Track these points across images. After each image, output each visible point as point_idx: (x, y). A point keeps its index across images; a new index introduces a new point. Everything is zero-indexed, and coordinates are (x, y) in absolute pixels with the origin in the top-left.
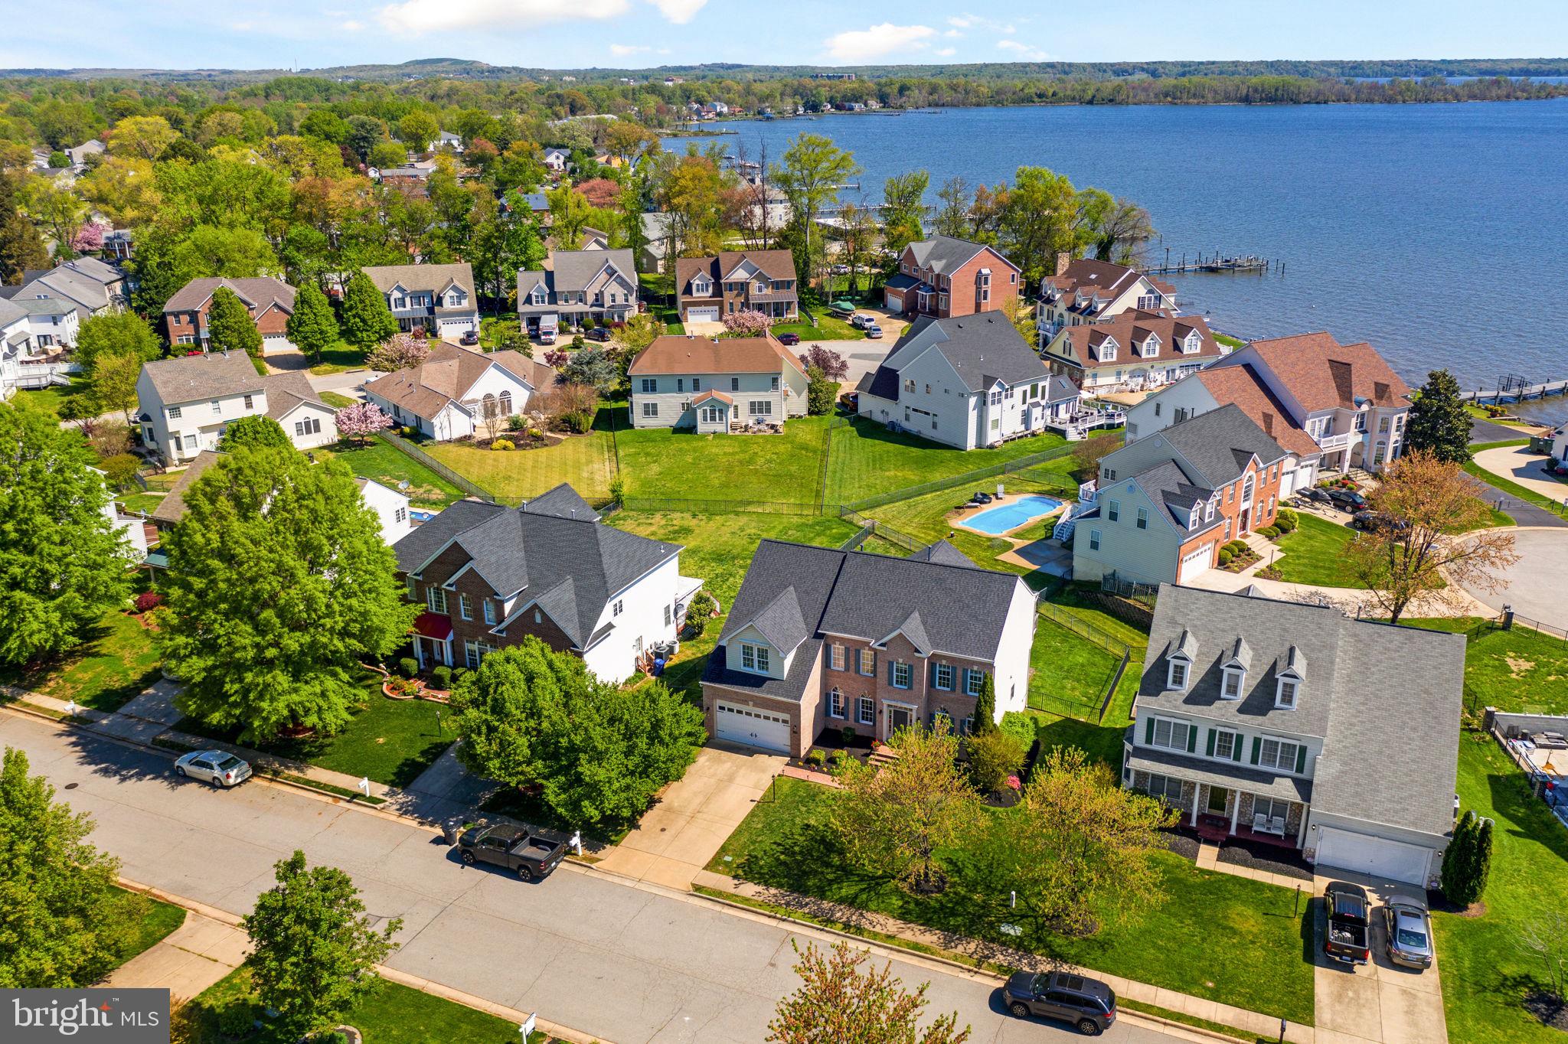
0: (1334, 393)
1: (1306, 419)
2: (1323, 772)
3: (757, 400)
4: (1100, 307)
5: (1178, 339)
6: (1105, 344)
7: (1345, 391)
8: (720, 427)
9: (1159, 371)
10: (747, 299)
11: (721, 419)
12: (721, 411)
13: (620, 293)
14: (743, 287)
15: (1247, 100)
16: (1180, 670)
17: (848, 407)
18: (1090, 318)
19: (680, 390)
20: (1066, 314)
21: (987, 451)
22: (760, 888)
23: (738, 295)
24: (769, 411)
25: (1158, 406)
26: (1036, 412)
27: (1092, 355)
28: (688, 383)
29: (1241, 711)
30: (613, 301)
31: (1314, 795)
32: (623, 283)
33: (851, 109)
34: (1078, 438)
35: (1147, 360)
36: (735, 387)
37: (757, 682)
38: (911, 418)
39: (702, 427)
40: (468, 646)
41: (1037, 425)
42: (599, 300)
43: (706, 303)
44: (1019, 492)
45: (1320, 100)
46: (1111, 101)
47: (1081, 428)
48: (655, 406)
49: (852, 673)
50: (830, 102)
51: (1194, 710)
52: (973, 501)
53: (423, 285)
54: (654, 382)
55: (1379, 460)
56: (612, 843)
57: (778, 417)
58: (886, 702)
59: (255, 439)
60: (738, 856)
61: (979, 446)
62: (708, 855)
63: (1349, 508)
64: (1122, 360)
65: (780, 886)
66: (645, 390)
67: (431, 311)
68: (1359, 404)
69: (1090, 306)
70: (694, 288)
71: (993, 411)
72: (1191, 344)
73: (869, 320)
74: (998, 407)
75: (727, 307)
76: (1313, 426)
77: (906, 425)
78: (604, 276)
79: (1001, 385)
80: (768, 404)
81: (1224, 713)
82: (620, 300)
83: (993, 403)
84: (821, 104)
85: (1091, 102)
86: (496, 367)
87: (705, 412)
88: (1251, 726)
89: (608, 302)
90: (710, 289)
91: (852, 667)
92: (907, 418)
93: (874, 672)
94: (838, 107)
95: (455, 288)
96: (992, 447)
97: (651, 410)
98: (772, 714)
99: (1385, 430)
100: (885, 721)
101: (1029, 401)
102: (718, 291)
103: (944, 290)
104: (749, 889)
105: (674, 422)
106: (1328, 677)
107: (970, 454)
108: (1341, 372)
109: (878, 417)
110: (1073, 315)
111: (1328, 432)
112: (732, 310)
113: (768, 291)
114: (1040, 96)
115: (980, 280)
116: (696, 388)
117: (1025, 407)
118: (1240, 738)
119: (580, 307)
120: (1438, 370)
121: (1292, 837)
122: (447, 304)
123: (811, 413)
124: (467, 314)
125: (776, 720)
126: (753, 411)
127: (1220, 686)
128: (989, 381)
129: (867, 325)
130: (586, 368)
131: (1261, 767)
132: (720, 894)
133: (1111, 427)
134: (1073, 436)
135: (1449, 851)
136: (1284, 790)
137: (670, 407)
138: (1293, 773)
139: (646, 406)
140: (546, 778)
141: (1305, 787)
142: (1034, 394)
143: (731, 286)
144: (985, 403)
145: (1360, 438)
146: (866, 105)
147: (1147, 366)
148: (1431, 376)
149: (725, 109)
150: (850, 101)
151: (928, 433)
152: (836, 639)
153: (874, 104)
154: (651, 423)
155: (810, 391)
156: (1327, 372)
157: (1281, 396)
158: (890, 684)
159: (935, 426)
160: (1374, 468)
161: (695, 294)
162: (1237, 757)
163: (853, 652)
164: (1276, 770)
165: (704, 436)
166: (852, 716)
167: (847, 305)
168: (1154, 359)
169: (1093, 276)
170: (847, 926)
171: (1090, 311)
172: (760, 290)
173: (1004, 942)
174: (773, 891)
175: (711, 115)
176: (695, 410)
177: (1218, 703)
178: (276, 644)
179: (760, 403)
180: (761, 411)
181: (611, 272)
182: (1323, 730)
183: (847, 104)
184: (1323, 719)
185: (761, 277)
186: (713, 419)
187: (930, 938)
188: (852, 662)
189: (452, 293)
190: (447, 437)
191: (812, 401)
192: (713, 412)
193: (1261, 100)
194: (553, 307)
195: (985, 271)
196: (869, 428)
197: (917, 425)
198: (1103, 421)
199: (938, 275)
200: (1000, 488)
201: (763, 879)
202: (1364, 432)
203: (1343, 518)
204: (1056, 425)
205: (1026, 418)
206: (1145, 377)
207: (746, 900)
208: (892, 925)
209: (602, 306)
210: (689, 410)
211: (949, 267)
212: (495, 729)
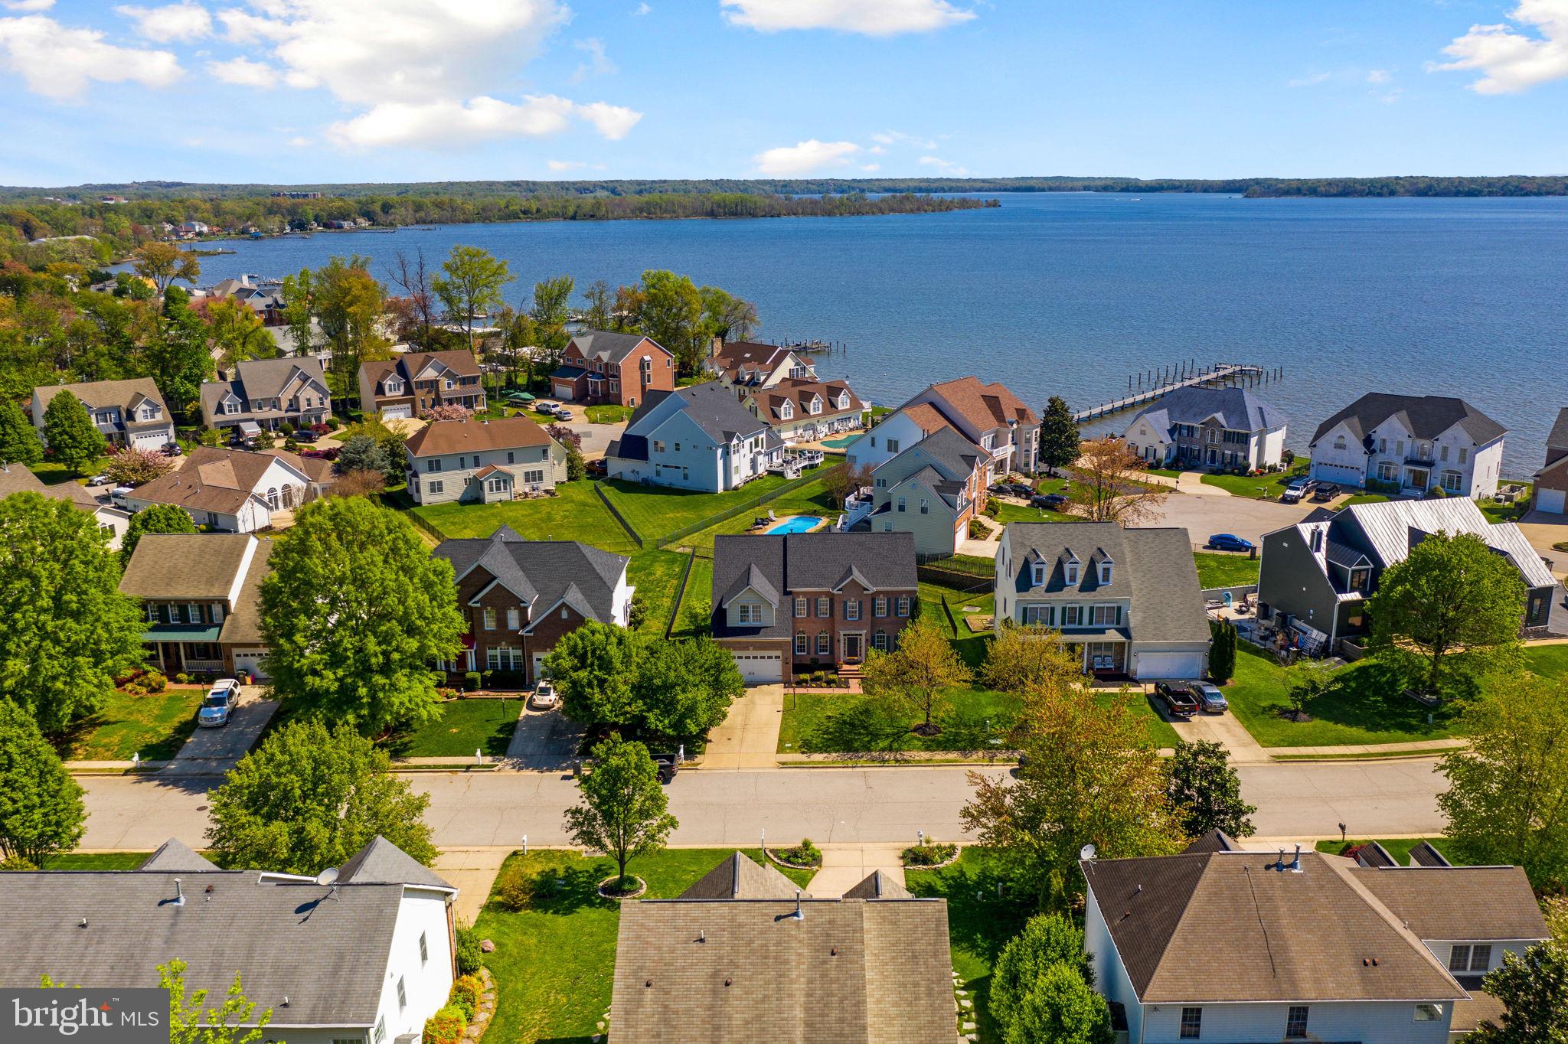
0: (992, 418)
1: (980, 437)
2: (1134, 620)
3: (531, 470)
4: (762, 378)
5: (832, 398)
6: (784, 405)
7: (1000, 416)
8: (504, 496)
9: (823, 424)
10: (438, 395)
11: (505, 489)
12: (505, 482)
13: (315, 397)
14: (433, 385)
15: (712, 214)
16: (1039, 572)
17: (597, 471)
18: (754, 388)
19: (463, 467)
20: (732, 387)
21: (732, 491)
22: (825, 755)
23: (428, 392)
24: (541, 479)
25: (873, 439)
26: (761, 459)
27: (776, 416)
28: (469, 460)
29: (1081, 590)
30: (309, 405)
31: (1133, 634)
32: (317, 387)
33: (340, 227)
34: (794, 477)
35: (814, 416)
36: (511, 460)
37: (755, 631)
38: (662, 473)
39: (489, 497)
40: (489, 652)
41: (761, 470)
42: (294, 405)
43: (399, 402)
44: (785, 515)
45: (772, 214)
46: (592, 216)
47: (794, 468)
48: (440, 483)
49: (812, 617)
50: (315, 220)
51: (1053, 596)
52: (757, 524)
53: (107, 402)
54: (438, 462)
55: (1027, 465)
56: (699, 753)
57: (548, 484)
58: (842, 633)
59: (169, 525)
60: (796, 742)
61: (725, 489)
62: (774, 745)
63: (1024, 496)
64: (797, 418)
65: (838, 751)
66: (431, 469)
67: (120, 425)
68: (1012, 424)
69: (752, 378)
70: (387, 388)
71: (734, 459)
72: (843, 402)
73: (554, 406)
74: (737, 455)
75: (419, 404)
76: (985, 442)
77: (656, 479)
78: (296, 382)
79: (739, 438)
80: (540, 472)
81: (1071, 595)
82: (315, 404)
83: (733, 452)
84: (309, 223)
85: (573, 218)
86: (278, 462)
87: (491, 483)
88: (1087, 600)
89: (303, 407)
90: (402, 388)
91: (813, 613)
92: (658, 473)
93: (832, 614)
94: (325, 226)
95: (148, 402)
96: (736, 488)
97: (436, 487)
98: (766, 653)
99: (1028, 441)
100: (842, 648)
101: (754, 450)
102: (409, 390)
103: (613, 376)
104: (818, 757)
105: (458, 497)
106: (1124, 563)
107: (721, 495)
108: (993, 403)
109: (629, 476)
110: (738, 387)
111: (994, 446)
112: (424, 407)
113: (456, 387)
114: (525, 212)
115: (643, 366)
116: (477, 464)
117: (752, 456)
118: (1081, 609)
119: (275, 413)
120: (1055, 395)
121: (1120, 667)
122: (140, 418)
123: (570, 479)
124: (161, 427)
125: (770, 657)
126: (527, 480)
127: (1064, 579)
128: (729, 436)
129: (554, 410)
130: (364, 457)
131: (1095, 626)
132: (801, 763)
133: (812, 467)
134: (790, 475)
135: (1212, 650)
136: (1113, 636)
137: (454, 483)
138: (1114, 626)
139: (432, 484)
140: (648, 711)
141: (1125, 632)
142: (757, 445)
143: (421, 384)
144: (728, 453)
145: (1013, 449)
146: (355, 223)
147: (814, 421)
148: (1050, 401)
149: (205, 229)
150: (337, 219)
151: (679, 483)
152: (799, 594)
153: (363, 223)
154: (437, 499)
155: (569, 460)
156: (982, 404)
157: (960, 423)
158: (845, 618)
159: (686, 477)
160: (1025, 469)
161: (388, 394)
162: (1080, 623)
163: (813, 600)
164: (1105, 626)
165: (492, 505)
166: (812, 650)
167: (526, 395)
168: (819, 415)
169: (748, 355)
170: (897, 761)
171: (754, 383)
172: (449, 385)
173: (998, 748)
174: (834, 754)
175: (190, 235)
176: (481, 483)
177: (1065, 589)
178: (397, 649)
179: (533, 473)
180: (534, 480)
181: (305, 379)
182: (1130, 593)
183: (335, 222)
184: (1128, 586)
185: (450, 375)
186: (498, 489)
187: (953, 755)
188: (812, 609)
189: (144, 407)
190: (251, 529)
191: (570, 468)
192: (498, 483)
193: (725, 214)
194: (247, 415)
195: (647, 358)
196: (624, 485)
197: (667, 478)
198: (806, 463)
199: (607, 364)
200: (771, 513)
201: (824, 749)
202: (1015, 444)
203: (1023, 503)
204: (773, 469)
205: (754, 464)
206: (815, 430)
207: (820, 763)
208: (925, 755)
209: (298, 410)
210: (475, 484)
211: (618, 355)
212: (605, 680)
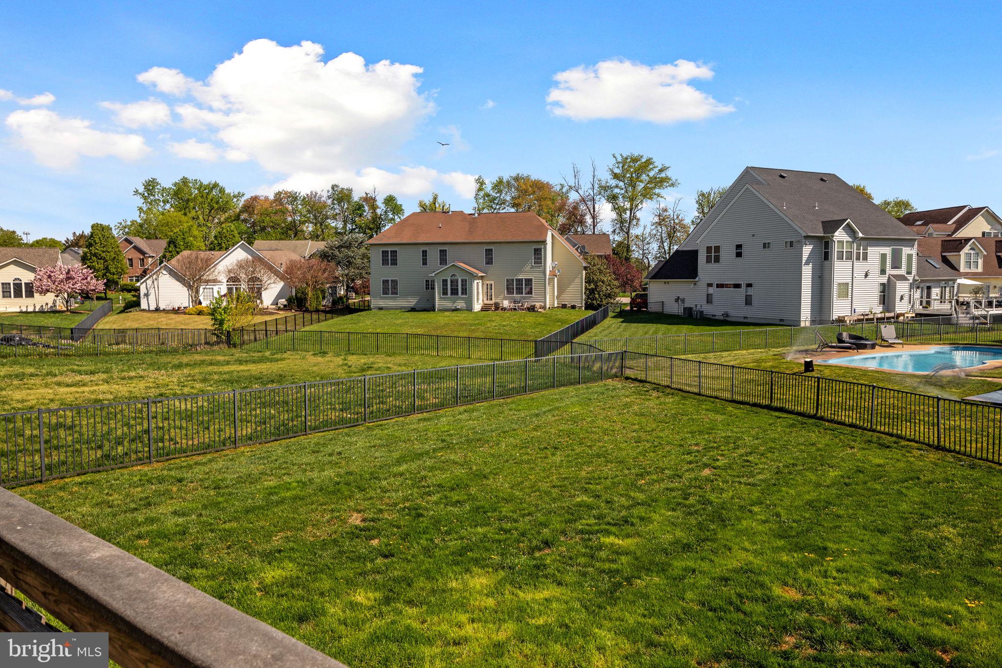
3: (515, 277)
8: (461, 303)
19: (425, 263)
24: (529, 291)
26: (902, 288)
28: (433, 254)
36: (489, 260)
38: (715, 299)
48: (395, 283)
54: (394, 253)
57: (540, 299)
61: (818, 321)
64: (989, 272)
66: (385, 263)
71: (841, 271)
74: (846, 265)
80: (529, 281)
83: (840, 258)
92: (709, 299)
96: (839, 321)
97: (390, 289)
101: (890, 271)
107: (806, 327)
109: (672, 305)
116: (443, 261)
117: (884, 280)
123: (588, 306)
137: (412, 284)
139: (386, 283)
142: (896, 263)
144: (827, 256)
154: (389, 303)
155: (588, 280)
159: (748, 301)
165: (442, 312)
179: (519, 281)
180: (519, 291)
191: (591, 293)
204: (930, 311)
205: (886, 295)
